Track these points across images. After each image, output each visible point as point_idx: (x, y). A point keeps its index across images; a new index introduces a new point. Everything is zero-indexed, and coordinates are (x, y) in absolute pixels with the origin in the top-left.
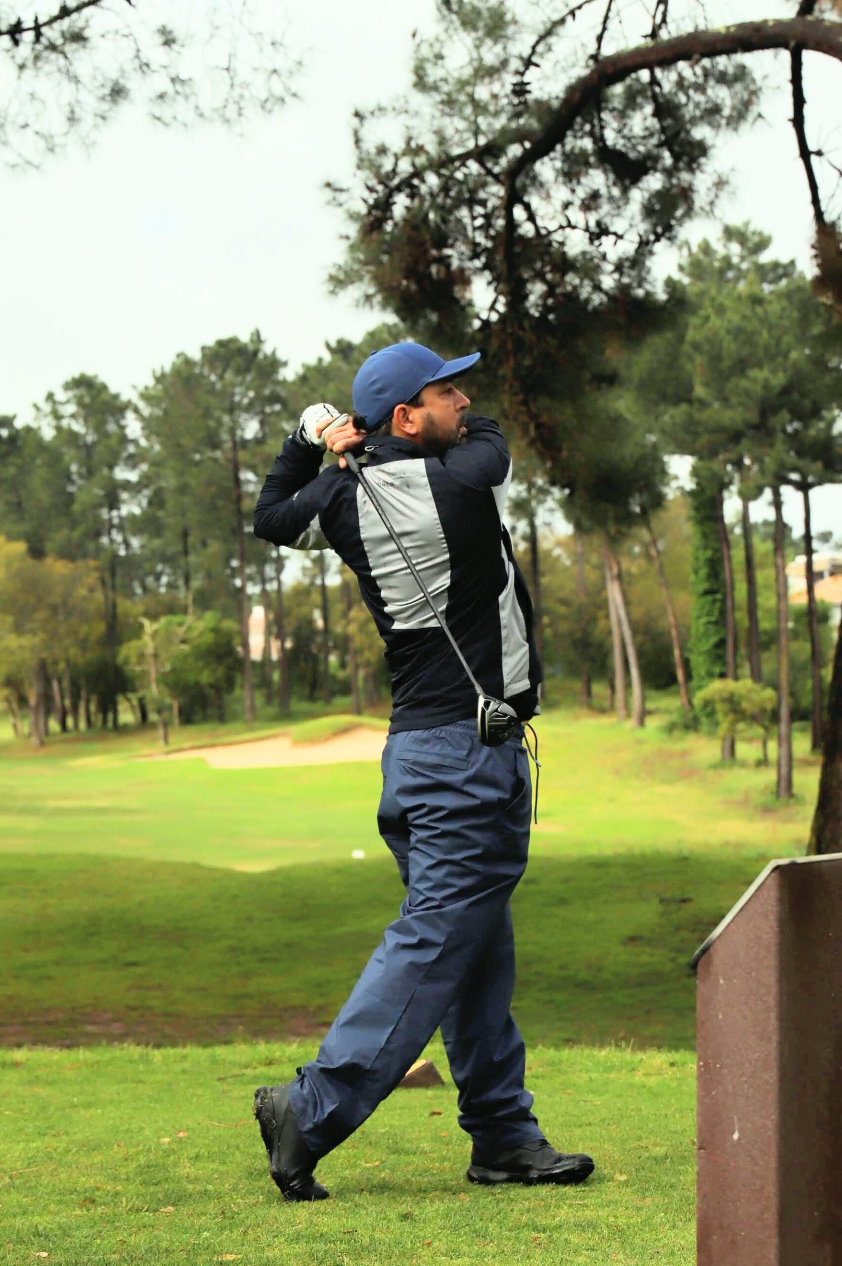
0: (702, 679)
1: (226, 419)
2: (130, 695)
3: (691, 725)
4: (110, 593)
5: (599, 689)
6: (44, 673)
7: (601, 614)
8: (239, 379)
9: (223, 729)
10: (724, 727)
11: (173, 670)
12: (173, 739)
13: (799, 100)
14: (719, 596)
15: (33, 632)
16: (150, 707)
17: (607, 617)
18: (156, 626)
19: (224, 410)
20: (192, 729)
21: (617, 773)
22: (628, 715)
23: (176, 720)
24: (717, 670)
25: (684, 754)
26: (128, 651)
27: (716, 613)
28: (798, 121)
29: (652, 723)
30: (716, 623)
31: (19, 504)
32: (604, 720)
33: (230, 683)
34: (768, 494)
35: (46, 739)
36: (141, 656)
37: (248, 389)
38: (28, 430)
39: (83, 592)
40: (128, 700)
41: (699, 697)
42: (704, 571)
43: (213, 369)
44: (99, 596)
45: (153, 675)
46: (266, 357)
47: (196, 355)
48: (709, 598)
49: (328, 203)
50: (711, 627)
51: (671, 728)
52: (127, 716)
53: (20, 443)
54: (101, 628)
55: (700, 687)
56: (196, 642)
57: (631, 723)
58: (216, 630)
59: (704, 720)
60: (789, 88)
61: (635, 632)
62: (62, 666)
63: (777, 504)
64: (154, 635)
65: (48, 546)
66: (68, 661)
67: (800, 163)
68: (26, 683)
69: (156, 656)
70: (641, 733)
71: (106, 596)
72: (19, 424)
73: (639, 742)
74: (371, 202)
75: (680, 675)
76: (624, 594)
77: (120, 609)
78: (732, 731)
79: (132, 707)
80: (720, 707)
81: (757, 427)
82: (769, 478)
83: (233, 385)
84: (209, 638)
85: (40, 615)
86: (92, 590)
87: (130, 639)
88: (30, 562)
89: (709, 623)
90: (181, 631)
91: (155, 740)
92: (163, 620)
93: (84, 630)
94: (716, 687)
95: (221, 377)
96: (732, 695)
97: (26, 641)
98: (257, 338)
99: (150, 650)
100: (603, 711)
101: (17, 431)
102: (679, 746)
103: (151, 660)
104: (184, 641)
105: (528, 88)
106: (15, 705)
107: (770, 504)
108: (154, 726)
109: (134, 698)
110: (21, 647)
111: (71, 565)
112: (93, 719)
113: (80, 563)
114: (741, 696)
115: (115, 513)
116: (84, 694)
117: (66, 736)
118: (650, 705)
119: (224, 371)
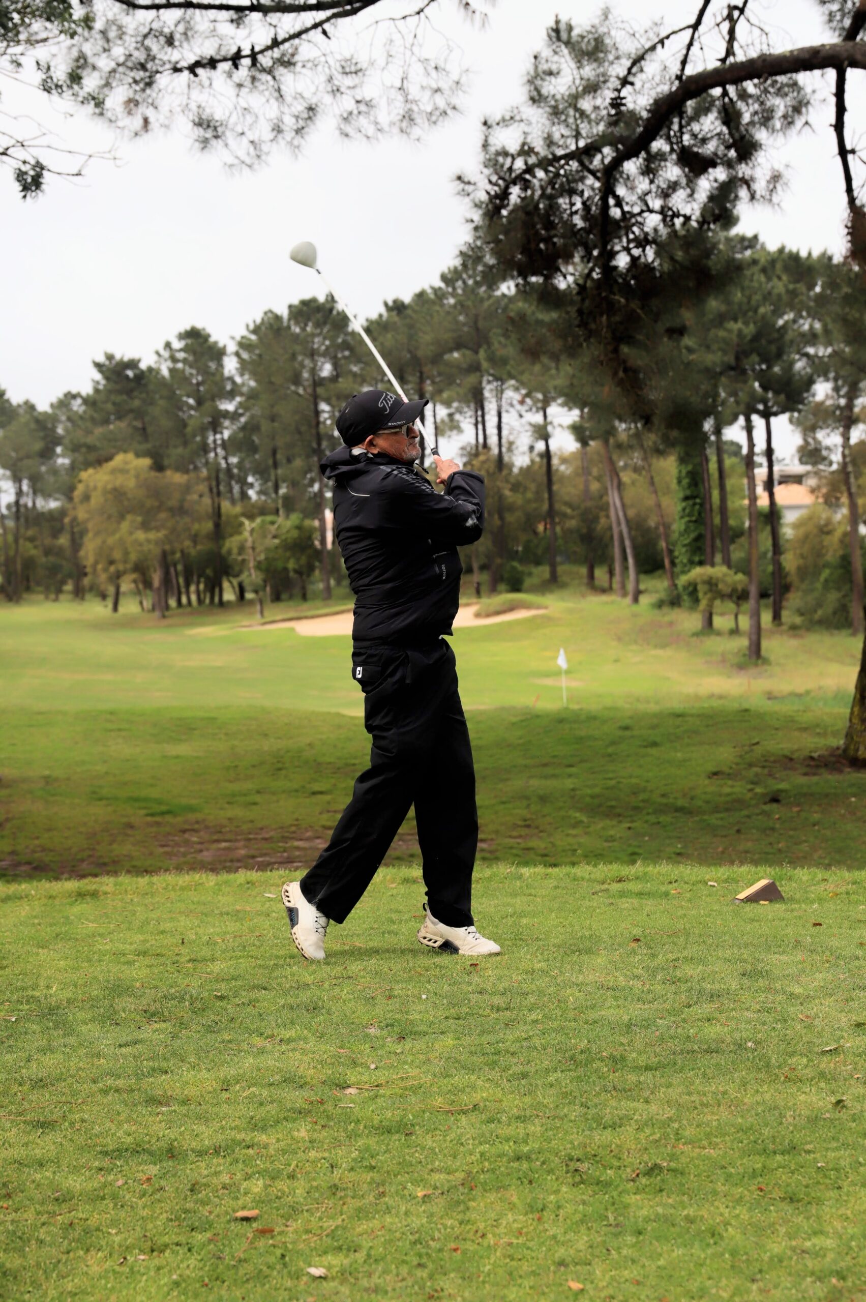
0: (685, 565)
1: (308, 362)
2: (231, 579)
3: (674, 602)
4: (216, 500)
5: (600, 574)
6: (166, 561)
7: (602, 514)
8: (318, 331)
9: (305, 606)
10: (703, 603)
11: (266, 559)
12: (266, 613)
13: (841, 109)
14: (698, 501)
15: (157, 529)
16: (247, 587)
17: (608, 517)
18: (254, 525)
19: (305, 355)
20: (282, 605)
21: (619, 639)
22: (624, 594)
23: (269, 599)
24: (697, 559)
25: (671, 624)
26: (231, 544)
27: (696, 513)
28: (839, 127)
29: (644, 600)
30: (695, 521)
31: (144, 429)
32: (604, 598)
33: (311, 568)
34: (741, 420)
35: (167, 613)
36: (242, 549)
37: (325, 338)
38: (150, 369)
39: (195, 497)
40: (231, 582)
41: (683, 580)
42: (685, 481)
43: (297, 323)
44: (207, 501)
45: (252, 564)
46: (338, 313)
47: (283, 311)
48: (691, 502)
49: (459, 193)
50: (691, 524)
51: (660, 605)
52: (229, 595)
53: (143, 382)
54: (209, 526)
55: (683, 572)
56: (283, 537)
57: (628, 600)
58: (299, 528)
59: (685, 597)
60: (833, 100)
61: (630, 528)
62: (178, 555)
63: (749, 428)
64: (252, 531)
65: (166, 462)
66: (182, 552)
67: (838, 160)
68: (152, 570)
69: (253, 548)
70: (635, 608)
71: (213, 502)
72: (143, 366)
73: (635, 615)
74: (493, 193)
75: (667, 562)
76: (621, 499)
77: (223, 510)
78: (710, 605)
79: (233, 587)
80: (701, 588)
81: (732, 368)
82: (742, 407)
83: (313, 335)
84: (295, 534)
85: (163, 515)
86: (201, 496)
87: (231, 535)
88: (153, 474)
89: (690, 521)
90: (273, 528)
91: (251, 614)
92: (259, 520)
93: (196, 526)
94: (697, 572)
95: (303, 329)
96: (711, 578)
97: (152, 535)
98: (331, 299)
99: (249, 544)
100: (603, 591)
101: (142, 372)
102: (667, 619)
103: (250, 551)
104: (275, 537)
105: (624, 101)
106: (141, 586)
107: (743, 428)
108: (251, 602)
109: (235, 582)
110: (148, 541)
111: (186, 477)
112: (202, 596)
113: (192, 475)
114: (717, 579)
115: (218, 436)
116: (195, 578)
117: (180, 610)
118: (642, 587)
119: (306, 325)
